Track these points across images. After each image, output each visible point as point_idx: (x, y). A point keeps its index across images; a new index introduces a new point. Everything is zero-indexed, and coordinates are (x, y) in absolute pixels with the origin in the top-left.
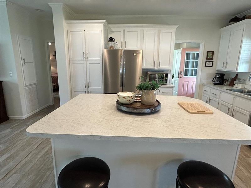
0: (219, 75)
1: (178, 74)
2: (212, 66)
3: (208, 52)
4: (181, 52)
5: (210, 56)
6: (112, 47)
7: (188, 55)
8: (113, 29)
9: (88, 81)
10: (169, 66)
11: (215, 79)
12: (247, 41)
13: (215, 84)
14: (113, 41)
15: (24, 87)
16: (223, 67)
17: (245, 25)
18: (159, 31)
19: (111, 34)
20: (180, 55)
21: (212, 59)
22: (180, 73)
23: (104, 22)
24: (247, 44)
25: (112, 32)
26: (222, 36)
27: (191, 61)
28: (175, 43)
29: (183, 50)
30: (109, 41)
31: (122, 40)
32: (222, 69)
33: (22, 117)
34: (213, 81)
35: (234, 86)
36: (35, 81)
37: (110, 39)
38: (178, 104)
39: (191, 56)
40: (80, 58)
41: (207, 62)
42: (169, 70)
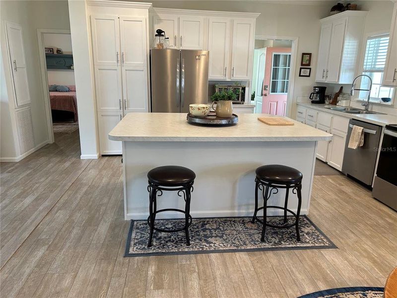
0: (318, 89)
1: (262, 91)
2: (309, 76)
3: (304, 54)
4: (265, 53)
5: (306, 61)
6: (161, 45)
7: (277, 57)
8: (162, 16)
9: (125, 98)
10: (247, 75)
11: (312, 94)
12: (350, 40)
13: (313, 102)
14: (163, 35)
15: (15, 108)
16: (323, 77)
17: (347, 18)
18: (232, 21)
19: (158, 23)
20: (264, 58)
21: (309, 65)
22: (265, 88)
23: (150, 6)
24: (350, 44)
25: (160, 20)
26: (322, 31)
27: (281, 67)
28: (256, 40)
29: (269, 50)
30: (156, 35)
31: (176, 34)
32: (322, 80)
33: (16, 158)
34: (310, 98)
35: (337, 104)
36: (28, 100)
37: (157, 31)
38: (259, 119)
39: (281, 60)
40: (112, 62)
41: (302, 70)
42: (248, 82)
